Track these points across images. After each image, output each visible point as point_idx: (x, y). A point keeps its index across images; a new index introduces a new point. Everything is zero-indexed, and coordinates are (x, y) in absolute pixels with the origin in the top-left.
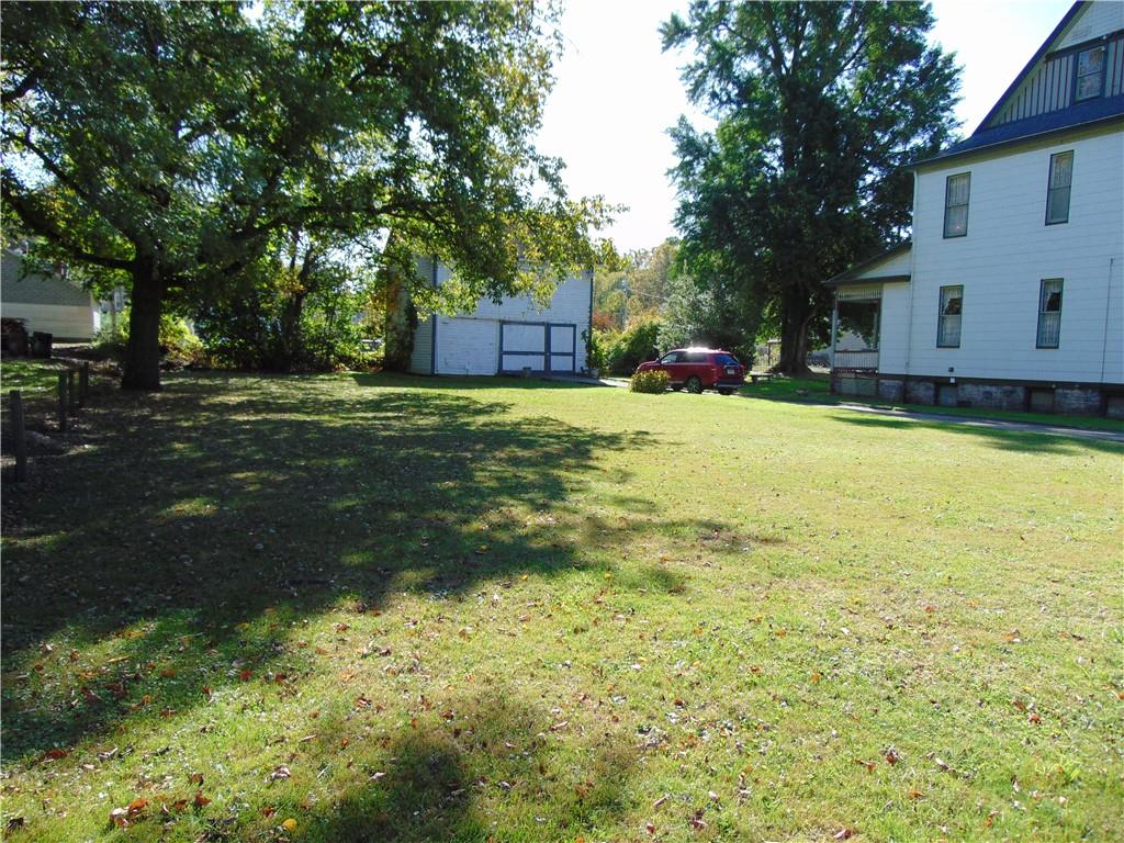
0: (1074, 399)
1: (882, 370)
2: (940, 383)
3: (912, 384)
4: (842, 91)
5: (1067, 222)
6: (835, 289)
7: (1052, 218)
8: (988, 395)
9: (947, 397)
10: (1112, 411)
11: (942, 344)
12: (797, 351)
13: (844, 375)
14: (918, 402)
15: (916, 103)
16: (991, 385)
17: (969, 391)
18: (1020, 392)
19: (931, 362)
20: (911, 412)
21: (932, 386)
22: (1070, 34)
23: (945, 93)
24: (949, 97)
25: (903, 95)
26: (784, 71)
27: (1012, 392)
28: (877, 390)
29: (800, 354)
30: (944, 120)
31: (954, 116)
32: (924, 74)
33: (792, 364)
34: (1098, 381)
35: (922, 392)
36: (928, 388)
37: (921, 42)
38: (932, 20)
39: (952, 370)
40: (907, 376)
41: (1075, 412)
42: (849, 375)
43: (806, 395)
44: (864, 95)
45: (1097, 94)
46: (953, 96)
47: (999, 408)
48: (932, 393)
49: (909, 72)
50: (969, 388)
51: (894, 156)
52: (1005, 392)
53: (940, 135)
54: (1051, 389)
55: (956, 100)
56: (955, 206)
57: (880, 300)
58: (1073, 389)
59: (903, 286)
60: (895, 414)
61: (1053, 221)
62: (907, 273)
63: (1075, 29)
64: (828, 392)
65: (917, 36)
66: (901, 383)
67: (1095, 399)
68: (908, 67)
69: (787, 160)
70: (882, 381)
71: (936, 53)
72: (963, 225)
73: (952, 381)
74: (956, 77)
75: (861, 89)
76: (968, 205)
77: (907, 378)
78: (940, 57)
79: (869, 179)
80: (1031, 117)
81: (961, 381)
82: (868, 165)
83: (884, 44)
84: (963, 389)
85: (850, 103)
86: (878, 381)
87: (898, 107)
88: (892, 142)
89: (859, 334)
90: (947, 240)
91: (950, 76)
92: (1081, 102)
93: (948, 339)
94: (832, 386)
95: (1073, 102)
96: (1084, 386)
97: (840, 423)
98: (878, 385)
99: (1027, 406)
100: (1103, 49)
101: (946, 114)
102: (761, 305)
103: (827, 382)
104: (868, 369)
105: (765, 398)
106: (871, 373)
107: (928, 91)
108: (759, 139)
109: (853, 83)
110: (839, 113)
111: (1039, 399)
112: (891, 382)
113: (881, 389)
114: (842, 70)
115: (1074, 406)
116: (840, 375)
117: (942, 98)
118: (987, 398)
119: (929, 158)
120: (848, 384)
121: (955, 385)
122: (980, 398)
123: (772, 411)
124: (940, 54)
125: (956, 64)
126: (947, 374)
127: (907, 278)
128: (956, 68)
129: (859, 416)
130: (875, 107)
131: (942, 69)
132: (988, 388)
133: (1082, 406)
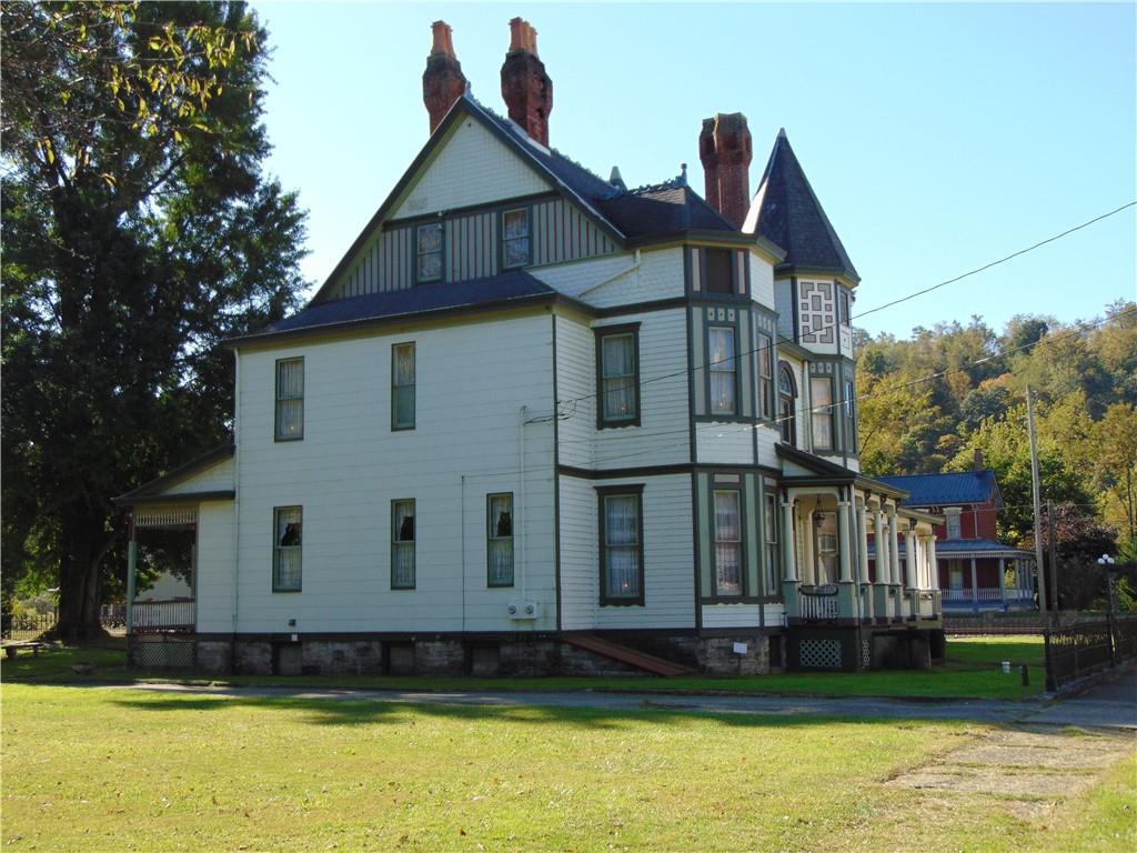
0: (436, 654)
1: (201, 629)
2: (278, 642)
3: (242, 646)
4: (151, 220)
5: (413, 428)
6: (131, 509)
7: (399, 421)
8: (339, 655)
9: (288, 661)
10: (477, 667)
11: (280, 587)
12: (84, 605)
13: (147, 638)
14: (251, 671)
15: (251, 251)
16: (342, 642)
17: (317, 652)
18: (376, 649)
19: (267, 614)
20: (235, 687)
21: (269, 647)
22: (406, 204)
23: (288, 243)
24: (293, 248)
25: (233, 237)
26: (61, 182)
27: (367, 649)
28: (195, 659)
29: (90, 609)
30: (287, 278)
31: (299, 274)
32: (260, 214)
33: (76, 625)
34: (460, 629)
35: (258, 656)
36: (264, 651)
37: (256, 172)
38: (268, 146)
39: (293, 623)
40: (235, 634)
41: (438, 672)
42: (153, 638)
43: (88, 672)
44: (181, 229)
45: (438, 277)
46: (299, 248)
47: (353, 672)
48: (268, 657)
49: (240, 210)
50: (315, 647)
51: (225, 319)
52: (359, 650)
53: (284, 296)
54: (411, 642)
55: (302, 254)
56: (287, 401)
57: (195, 525)
58: (433, 641)
59: (228, 505)
60: (214, 691)
61: (401, 425)
62: (230, 488)
63: (410, 198)
64: (123, 665)
65: (249, 164)
66: (227, 645)
67: (458, 653)
68: (238, 203)
69: (66, 311)
70: (202, 644)
71: (275, 189)
72: (299, 425)
73: (295, 638)
74: (300, 223)
75: (178, 221)
76: (302, 399)
77: (235, 638)
78: (279, 196)
79: (189, 348)
80: (372, 294)
81: (306, 638)
82: (187, 330)
83: (207, 166)
84: (308, 649)
85: (161, 239)
86: (195, 645)
87: (229, 254)
88: (220, 300)
89: (180, 575)
90: (278, 444)
91: (292, 222)
92: (422, 283)
93: (287, 581)
94: (130, 656)
95: (416, 284)
96: (446, 637)
97: (125, 709)
98: (196, 650)
99: (386, 668)
100: (440, 226)
101: (290, 269)
102: (24, 533)
103: (123, 650)
104: (184, 627)
105: (18, 682)
106: (188, 632)
107: (265, 238)
108: (22, 276)
109: (166, 212)
110: (145, 251)
111: (400, 658)
112: (214, 644)
113: (200, 656)
114: (148, 192)
115: (437, 664)
116: (140, 639)
117: (285, 249)
118: (338, 659)
119: (265, 330)
120: (153, 652)
121: (298, 644)
122: (329, 661)
123: (21, 700)
124: (279, 191)
125: (300, 206)
126: (286, 629)
127: (229, 496)
128: (300, 211)
129: (155, 698)
130: (196, 250)
131: (283, 211)
132: (338, 646)
133: (446, 663)
